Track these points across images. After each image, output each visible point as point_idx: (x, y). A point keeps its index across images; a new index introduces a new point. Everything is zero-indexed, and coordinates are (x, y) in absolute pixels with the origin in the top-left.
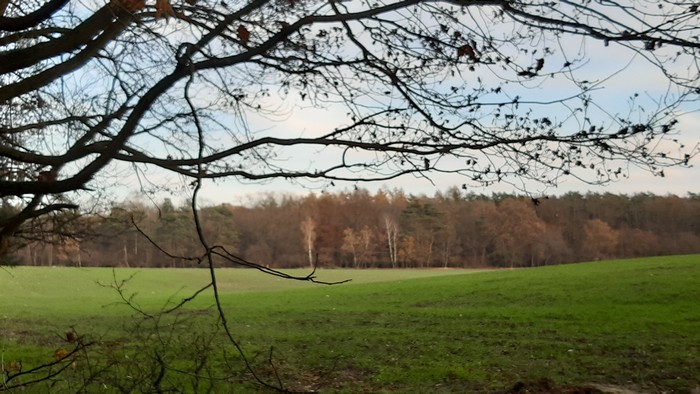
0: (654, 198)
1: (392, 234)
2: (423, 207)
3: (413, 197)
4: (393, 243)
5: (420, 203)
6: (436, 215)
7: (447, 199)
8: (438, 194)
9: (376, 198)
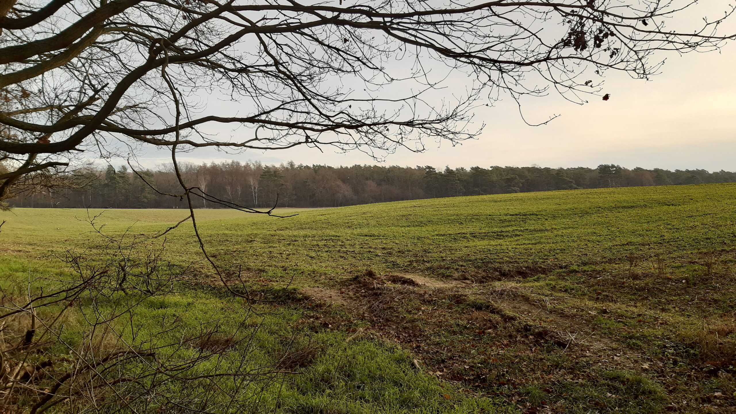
0: (399, 169)
1: (255, 188)
2: (273, 173)
3: (267, 167)
4: (255, 193)
5: (271, 170)
6: (281, 177)
7: (287, 168)
8: (282, 165)
9: (245, 167)
